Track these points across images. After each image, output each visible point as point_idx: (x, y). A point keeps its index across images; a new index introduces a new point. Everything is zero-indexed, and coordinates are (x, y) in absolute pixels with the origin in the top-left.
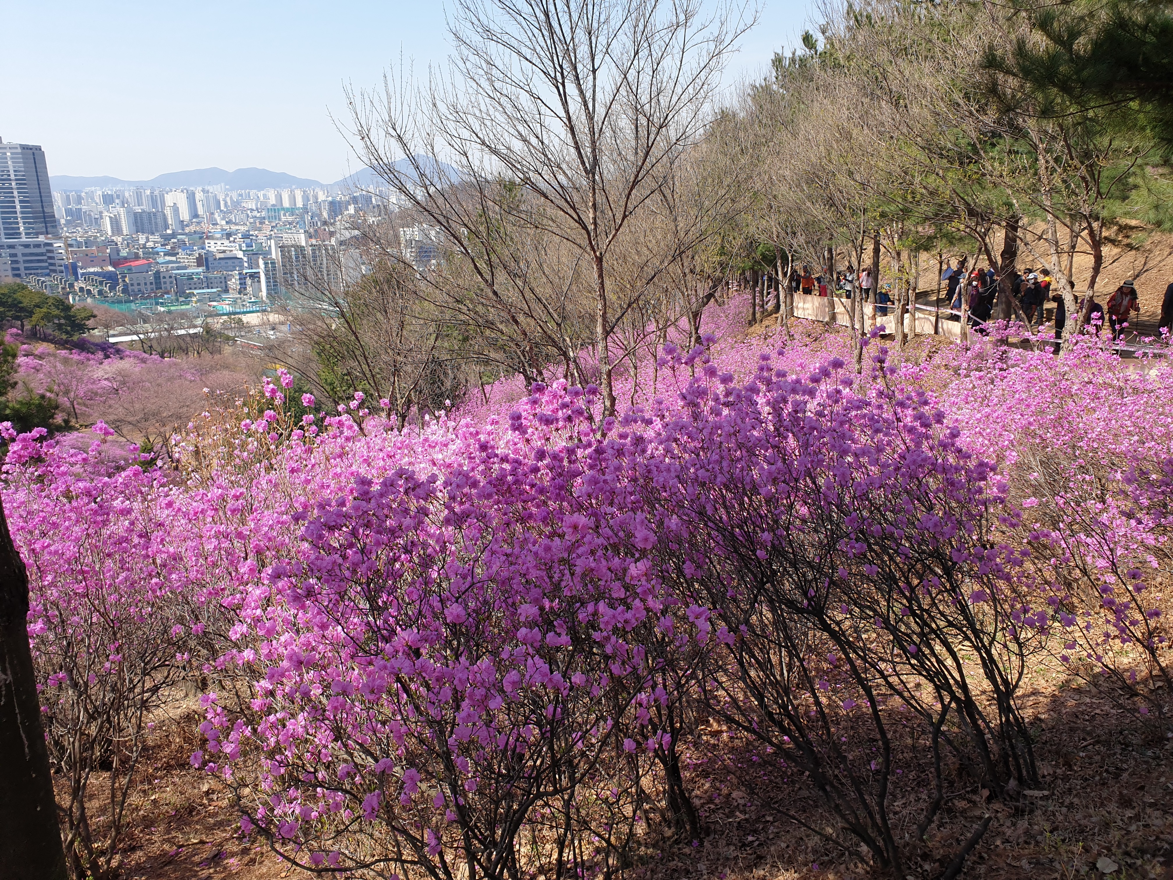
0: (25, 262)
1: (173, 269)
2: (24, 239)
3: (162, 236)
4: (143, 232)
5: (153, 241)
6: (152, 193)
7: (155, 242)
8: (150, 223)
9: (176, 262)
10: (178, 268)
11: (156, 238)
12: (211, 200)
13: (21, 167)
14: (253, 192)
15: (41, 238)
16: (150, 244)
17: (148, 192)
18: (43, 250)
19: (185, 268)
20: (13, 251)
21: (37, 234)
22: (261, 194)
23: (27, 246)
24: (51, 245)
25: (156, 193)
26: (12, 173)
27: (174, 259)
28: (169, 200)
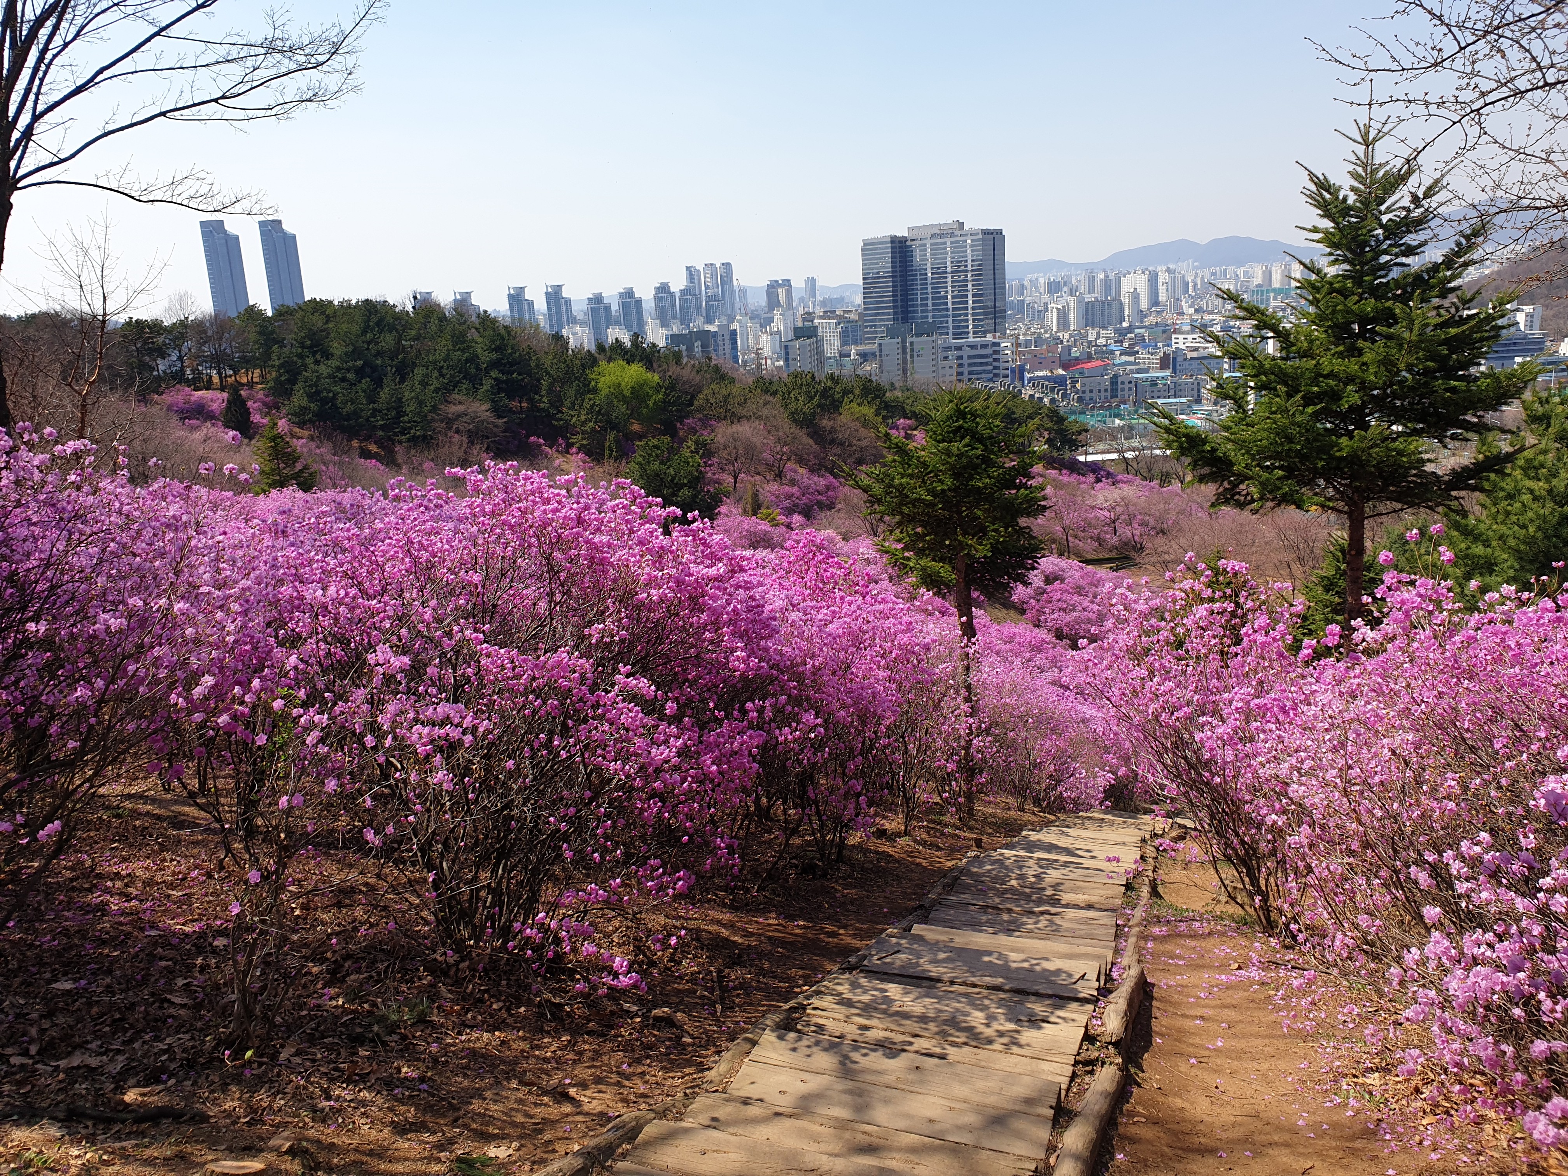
0: (970, 365)
1: (1131, 371)
2: (971, 339)
3: (1116, 331)
4: (1093, 326)
5: (1104, 337)
6: (1107, 276)
7: (1108, 338)
8: (1103, 315)
9: (1134, 363)
10: (1138, 371)
11: (1109, 333)
12: (1178, 282)
13: (979, 255)
14: (1230, 269)
15: (989, 337)
16: (1101, 341)
17: (1102, 276)
18: (989, 351)
19: (1147, 371)
20: (959, 353)
21: (985, 333)
22: (1240, 272)
23: (972, 347)
24: (998, 344)
25: (1112, 276)
26: (969, 263)
27: (1132, 359)
28: (1126, 285)
